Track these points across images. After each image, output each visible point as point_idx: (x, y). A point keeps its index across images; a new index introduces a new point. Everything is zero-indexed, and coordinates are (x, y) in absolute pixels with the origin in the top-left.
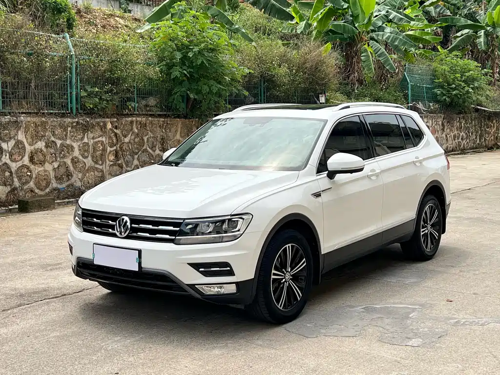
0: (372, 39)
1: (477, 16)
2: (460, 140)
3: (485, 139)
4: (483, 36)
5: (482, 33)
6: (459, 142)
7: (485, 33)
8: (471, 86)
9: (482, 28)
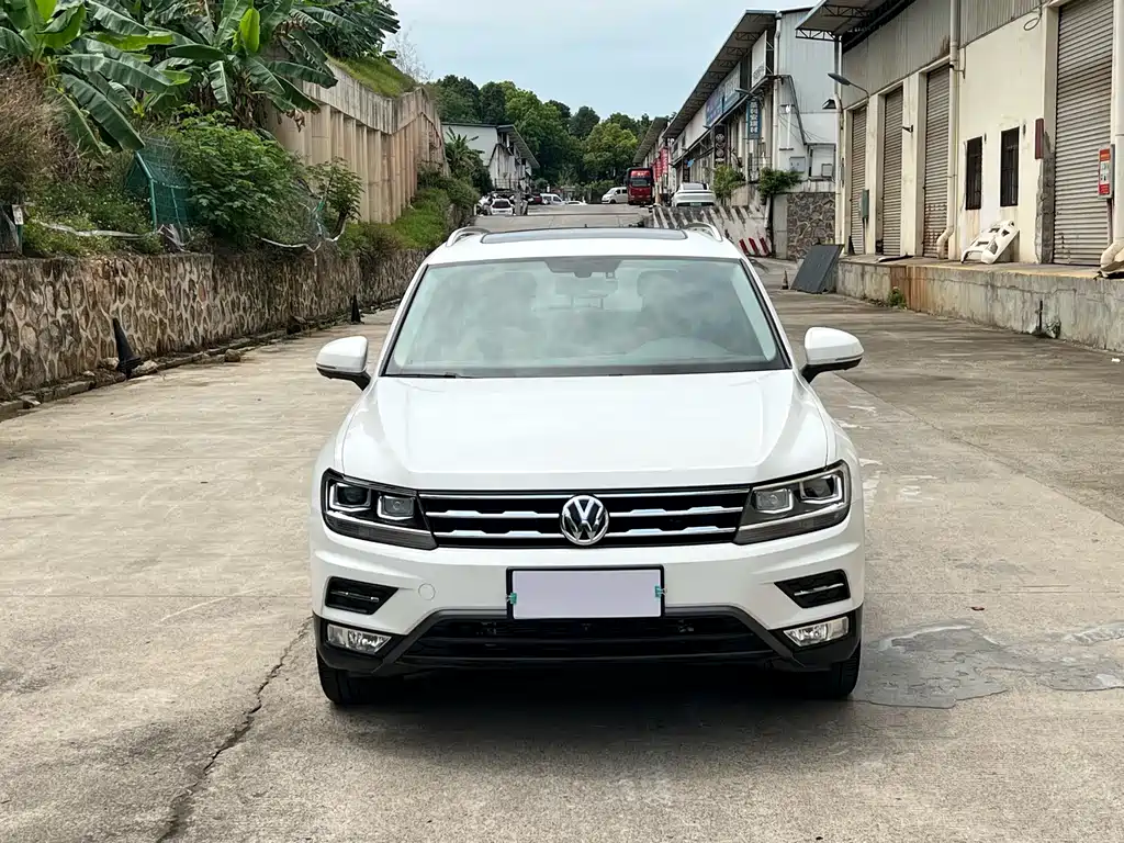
0: (63, 69)
1: (199, 28)
2: (241, 312)
3: (276, 309)
4: (223, 74)
5: (220, 66)
6: (241, 317)
7: (225, 65)
8: (266, 188)
9: (217, 56)
